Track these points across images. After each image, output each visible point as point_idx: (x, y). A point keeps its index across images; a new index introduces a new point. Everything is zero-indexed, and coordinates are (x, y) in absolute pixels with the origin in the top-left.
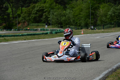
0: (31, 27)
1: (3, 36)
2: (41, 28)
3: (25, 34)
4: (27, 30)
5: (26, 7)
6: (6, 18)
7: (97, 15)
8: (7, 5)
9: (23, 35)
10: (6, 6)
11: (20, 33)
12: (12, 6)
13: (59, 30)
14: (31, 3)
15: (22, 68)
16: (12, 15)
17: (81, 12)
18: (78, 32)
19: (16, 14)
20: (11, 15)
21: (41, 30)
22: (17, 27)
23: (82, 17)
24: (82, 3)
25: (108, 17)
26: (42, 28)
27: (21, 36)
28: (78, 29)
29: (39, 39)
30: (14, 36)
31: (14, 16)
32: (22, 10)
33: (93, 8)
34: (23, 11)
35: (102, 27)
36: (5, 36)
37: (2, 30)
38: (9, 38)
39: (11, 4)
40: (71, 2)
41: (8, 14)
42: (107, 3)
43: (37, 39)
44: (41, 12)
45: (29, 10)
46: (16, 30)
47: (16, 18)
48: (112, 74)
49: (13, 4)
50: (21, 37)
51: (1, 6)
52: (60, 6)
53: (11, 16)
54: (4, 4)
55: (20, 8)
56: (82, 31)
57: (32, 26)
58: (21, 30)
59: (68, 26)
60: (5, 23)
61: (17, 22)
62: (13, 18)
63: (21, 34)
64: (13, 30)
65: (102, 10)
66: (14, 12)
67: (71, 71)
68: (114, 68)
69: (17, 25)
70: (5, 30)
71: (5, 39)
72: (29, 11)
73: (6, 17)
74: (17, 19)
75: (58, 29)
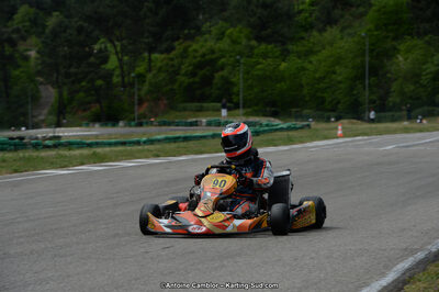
0: (178, 114)
1: (90, 145)
2: (209, 118)
3: (159, 137)
4: (164, 124)
5: (162, 53)
6: (101, 86)
7: (389, 75)
8: (106, 47)
9: (151, 142)
10: (100, 51)
11: (144, 134)
12: (119, 49)
13: (267, 125)
14: (178, 39)
15: (143, 250)
16: (120, 79)
17: (337, 67)
18: (327, 129)
19: (133, 75)
20: (118, 76)
21: (209, 124)
22: (136, 114)
23: (340, 82)
24: (339, 36)
25: (424, 80)
26: (212, 119)
27: (145, 142)
28: (328, 120)
29: (202, 153)
30: (124, 144)
31: (126, 79)
32: (150, 59)
33: (375, 53)
34: (153, 64)
35: (405, 113)
36: (98, 144)
37: (87, 125)
38: (107, 149)
39: (117, 43)
40: (304, 34)
41: (108, 76)
42: (419, 35)
43: (197, 154)
44: (208, 68)
45: (171, 63)
46: (133, 123)
47: (132, 85)
48: (424, 270)
49: (124, 42)
50: (146, 147)
51: (87, 49)
52: (270, 47)
53: (116, 80)
54: (95, 43)
55: (146, 55)
56: (340, 127)
57: (180, 111)
58: (147, 123)
59: (294, 110)
60: (98, 101)
61: (136, 97)
62: (124, 86)
63: (144, 139)
64: (121, 123)
65: (406, 59)
66: (125, 68)
67: (296, 259)
68: (434, 250)
69: (136, 107)
70: (97, 125)
71: (94, 153)
72: (173, 66)
73: (99, 82)
74: (135, 90)
75: (264, 121)
